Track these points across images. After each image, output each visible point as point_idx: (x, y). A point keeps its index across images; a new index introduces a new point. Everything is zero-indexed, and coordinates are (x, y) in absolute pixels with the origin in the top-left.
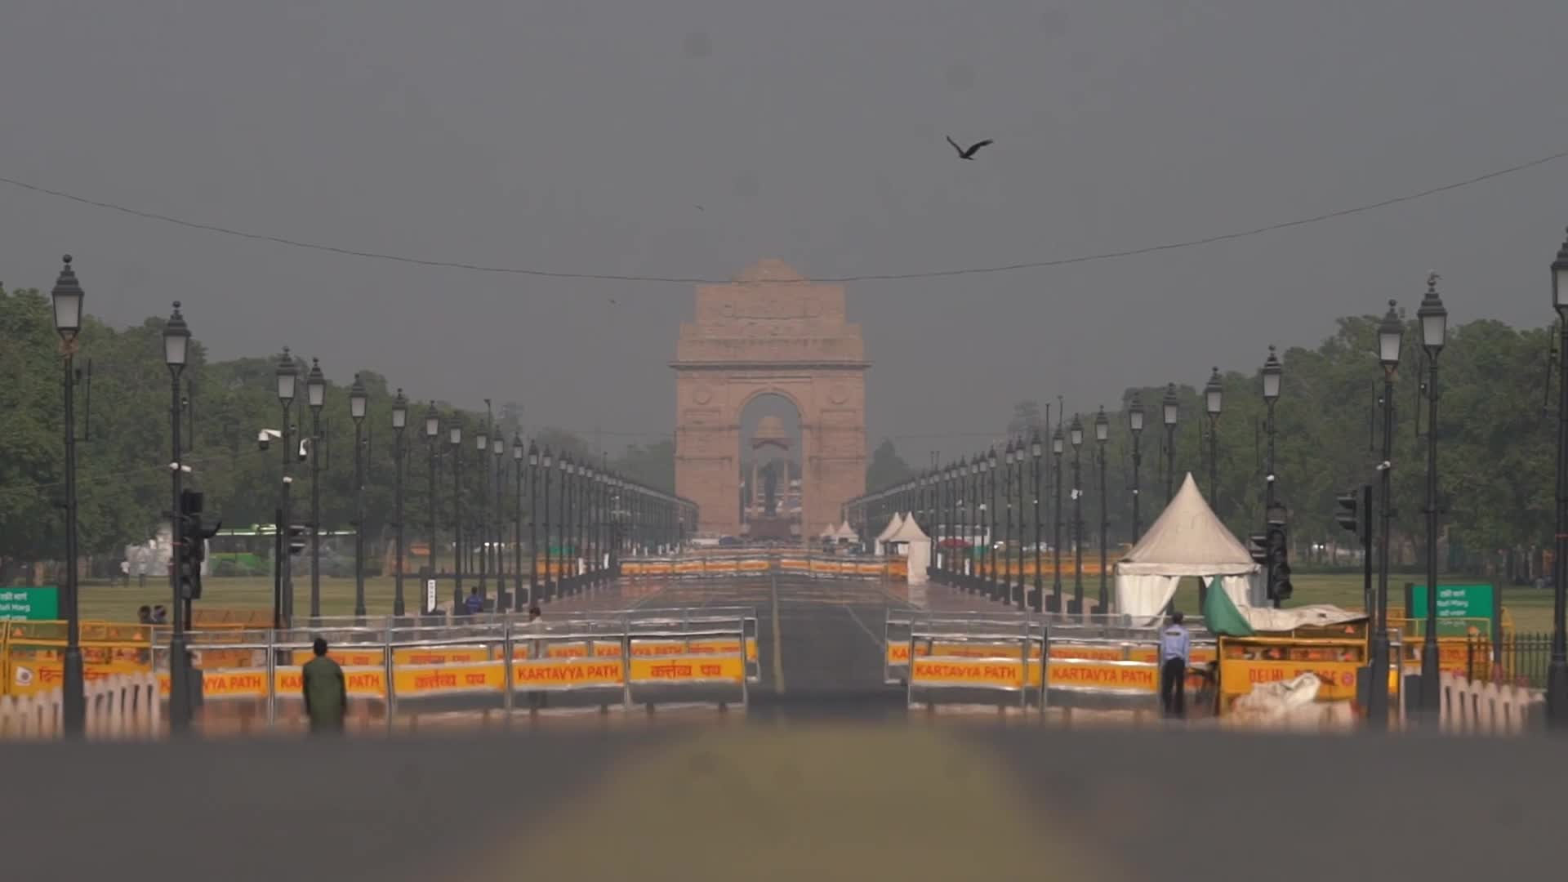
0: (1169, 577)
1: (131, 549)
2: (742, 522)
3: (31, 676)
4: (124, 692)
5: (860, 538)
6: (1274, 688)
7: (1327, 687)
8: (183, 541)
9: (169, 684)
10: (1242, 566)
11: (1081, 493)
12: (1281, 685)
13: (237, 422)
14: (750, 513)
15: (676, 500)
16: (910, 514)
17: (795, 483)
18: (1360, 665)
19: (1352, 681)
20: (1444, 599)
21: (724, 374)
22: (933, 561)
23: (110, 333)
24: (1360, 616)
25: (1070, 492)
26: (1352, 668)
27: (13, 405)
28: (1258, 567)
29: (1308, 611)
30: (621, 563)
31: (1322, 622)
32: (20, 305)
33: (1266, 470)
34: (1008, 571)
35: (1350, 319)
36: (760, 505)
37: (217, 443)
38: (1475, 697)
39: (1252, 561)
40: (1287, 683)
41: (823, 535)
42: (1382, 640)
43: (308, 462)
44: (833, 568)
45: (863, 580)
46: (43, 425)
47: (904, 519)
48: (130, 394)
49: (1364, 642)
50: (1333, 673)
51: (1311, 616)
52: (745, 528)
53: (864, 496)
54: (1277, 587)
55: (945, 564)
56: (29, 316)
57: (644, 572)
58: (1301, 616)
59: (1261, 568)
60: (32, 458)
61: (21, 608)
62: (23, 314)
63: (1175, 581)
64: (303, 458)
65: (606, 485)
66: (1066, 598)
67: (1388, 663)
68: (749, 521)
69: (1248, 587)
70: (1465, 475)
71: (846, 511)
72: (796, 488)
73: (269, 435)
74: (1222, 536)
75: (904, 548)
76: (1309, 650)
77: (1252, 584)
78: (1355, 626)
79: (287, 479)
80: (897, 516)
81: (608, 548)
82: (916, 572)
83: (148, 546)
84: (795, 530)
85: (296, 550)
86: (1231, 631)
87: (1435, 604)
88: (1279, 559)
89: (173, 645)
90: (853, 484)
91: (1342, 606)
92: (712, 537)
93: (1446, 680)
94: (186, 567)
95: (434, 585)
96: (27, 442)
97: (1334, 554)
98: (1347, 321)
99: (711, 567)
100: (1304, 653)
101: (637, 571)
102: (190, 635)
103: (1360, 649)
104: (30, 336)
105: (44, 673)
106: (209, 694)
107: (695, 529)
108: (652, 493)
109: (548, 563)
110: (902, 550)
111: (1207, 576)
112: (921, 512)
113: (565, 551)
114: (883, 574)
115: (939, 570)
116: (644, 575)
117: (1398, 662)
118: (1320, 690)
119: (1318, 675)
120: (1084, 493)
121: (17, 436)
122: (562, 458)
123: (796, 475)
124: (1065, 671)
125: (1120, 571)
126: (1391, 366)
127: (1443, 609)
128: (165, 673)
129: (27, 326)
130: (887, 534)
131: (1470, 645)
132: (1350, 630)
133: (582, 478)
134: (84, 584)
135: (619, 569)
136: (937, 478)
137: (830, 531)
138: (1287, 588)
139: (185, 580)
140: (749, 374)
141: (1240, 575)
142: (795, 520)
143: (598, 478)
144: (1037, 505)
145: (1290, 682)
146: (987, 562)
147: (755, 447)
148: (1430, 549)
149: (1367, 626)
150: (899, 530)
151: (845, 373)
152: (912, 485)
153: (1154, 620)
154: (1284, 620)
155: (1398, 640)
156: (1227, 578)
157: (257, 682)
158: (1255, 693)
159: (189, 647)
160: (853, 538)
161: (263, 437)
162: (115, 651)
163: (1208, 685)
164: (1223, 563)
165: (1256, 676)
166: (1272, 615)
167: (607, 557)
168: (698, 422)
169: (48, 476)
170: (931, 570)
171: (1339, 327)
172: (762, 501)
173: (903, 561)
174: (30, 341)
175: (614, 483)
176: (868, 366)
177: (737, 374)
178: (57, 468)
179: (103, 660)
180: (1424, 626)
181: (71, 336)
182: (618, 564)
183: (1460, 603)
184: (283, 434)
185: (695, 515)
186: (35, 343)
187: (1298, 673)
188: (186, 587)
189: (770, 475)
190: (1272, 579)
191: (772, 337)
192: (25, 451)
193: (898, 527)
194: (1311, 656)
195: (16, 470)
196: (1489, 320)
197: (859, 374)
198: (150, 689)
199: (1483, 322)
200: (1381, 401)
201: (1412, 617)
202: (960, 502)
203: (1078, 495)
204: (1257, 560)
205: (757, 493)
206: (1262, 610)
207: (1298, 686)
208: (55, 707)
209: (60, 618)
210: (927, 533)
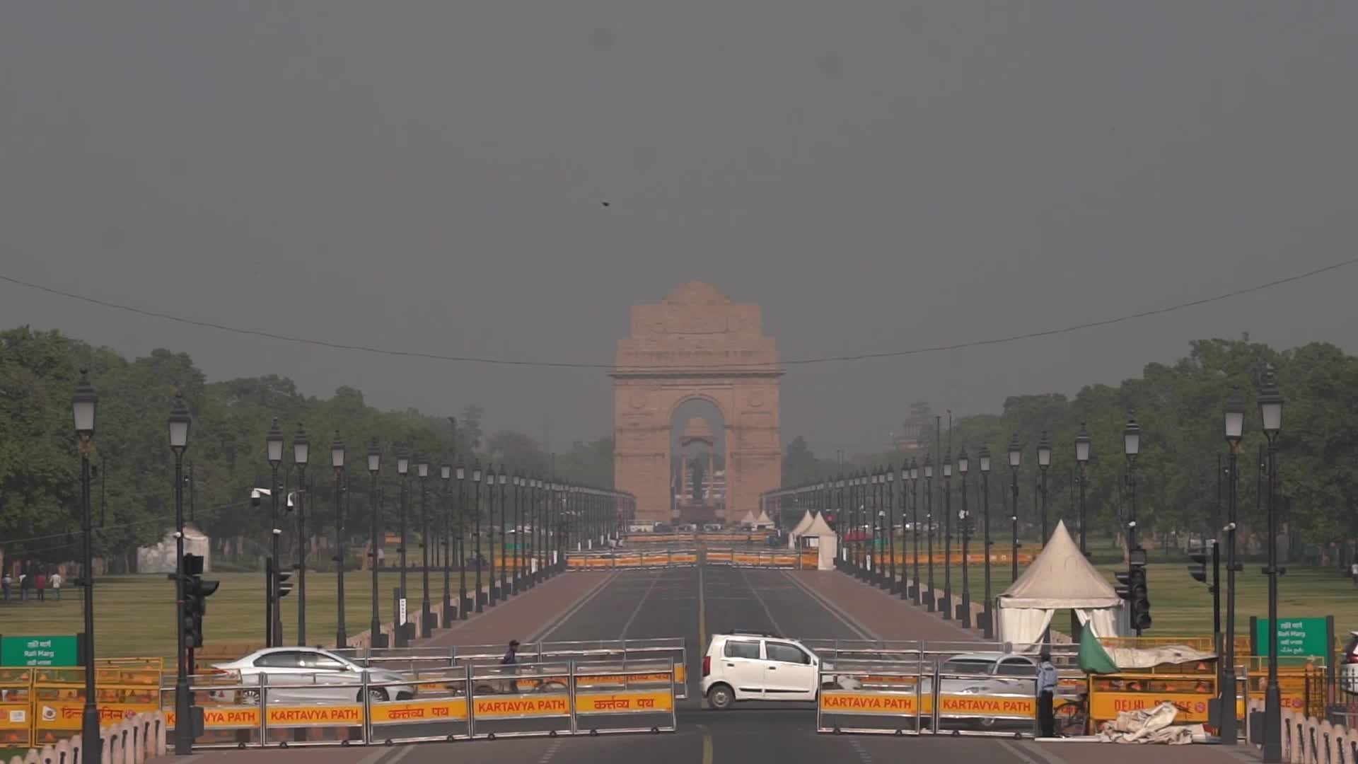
0: (1045, 610)
1: (142, 551)
2: (672, 508)
3: (54, 713)
4: (136, 729)
5: (776, 526)
6: (1136, 715)
7: (1183, 713)
8: (186, 598)
9: (174, 718)
10: (1108, 601)
11: (967, 513)
12: (1142, 713)
13: (233, 438)
14: (680, 500)
15: (615, 495)
16: (819, 514)
17: (719, 474)
18: (1211, 696)
19: (1204, 709)
20: (1284, 630)
21: (655, 382)
22: (839, 554)
23: (124, 363)
24: (1211, 655)
25: (958, 513)
26: (1204, 699)
27: (38, 434)
28: (1122, 601)
29: (1166, 651)
30: (568, 557)
31: (1178, 661)
32: (45, 344)
33: (1126, 517)
34: (904, 560)
35: (1200, 341)
36: (689, 493)
37: (216, 457)
38: (1312, 730)
39: (1117, 596)
40: (1146, 711)
41: (744, 521)
42: (1230, 676)
43: (295, 512)
44: (752, 560)
45: (779, 570)
46: (65, 451)
47: (814, 515)
48: (140, 416)
49: (1215, 677)
50: (1188, 703)
51: (1169, 655)
52: (676, 513)
53: (779, 491)
54: (1138, 619)
55: (849, 556)
56: (52, 354)
57: (588, 566)
58: (1159, 655)
59: (1125, 602)
60: (56, 481)
61: (46, 654)
62: (46, 353)
63: (1050, 613)
64: (290, 509)
65: (554, 491)
66: (956, 600)
67: (1235, 695)
68: (679, 507)
69: (1113, 619)
70: (1301, 483)
71: (764, 500)
72: (722, 478)
73: (262, 494)
74: (1089, 574)
75: (815, 542)
76: (1167, 683)
77: (1117, 615)
78: (1206, 663)
79: (277, 531)
80: (808, 514)
81: (556, 545)
82: (825, 563)
83: (157, 548)
84: (720, 513)
85: (285, 593)
86: (1099, 670)
87: (1276, 633)
88: (1140, 595)
89: (178, 688)
90: (770, 478)
91: (1196, 647)
92: (649, 524)
93: (1286, 713)
94: (189, 620)
95: (405, 603)
96: (52, 468)
97: (1189, 542)
98: (1198, 344)
99: (647, 560)
100: (1163, 687)
101: (581, 565)
102: (193, 678)
103: (1211, 683)
104: (53, 371)
105: (66, 711)
106: (209, 725)
107: (633, 517)
108: (595, 492)
109: (504, 557)
110: (813, 543)
111: (1079, 609)
112: (828, 510)
113: (519, 547)
114: (796, 565)
115: (845, 562)
116: (588, 568)
117: (1244, 693)
118: (1177, 716)
119: (1175, 705)
120: (970, 513)
121: (42, 462)
122: (516, 475)
123: (720, 467)
124: (955, 702)
125: (1002, 605)
126: (1235, 441)
127: (1284, 638)
128: (170, 710)
129: (51, 362)
130: (800, 530)
131: (1307, 678)
132: (1202, 667)
133: (533, 488)
134: (100, 581)
135: (566, 563)
136: (842, 484)
137: (749, 518)
138: (1147, 620)
139: (188, 632)
140: (679, 381)
141: (1106, 608)
142: (720, 505)
143: (547, 488)
144: (930, 518)
145: (1151, 711)
146: (887, 553)
147: (684, 445)
148: (1271, 546)
149: (1216, 663)
150: (810, 526)
151: (762, 380)
152: (821, 486)
153: (1032, 647)
154: (1145, 659)
155: (1243, 675)
156: (1095, 611)
157: (251, 716)
158: (1120, 720)
159: (191, 688)
160: (770, 525)
161: (255, 495)
162: (128, 693)
163: (1079, 713)
164: (1092, 598)
165: (1120, 706)
166: (1134, 655)
167: (555, 553)
168: (635, 424)
169: (69, 494)
170: (837, 560)
171: (1192, 348)
172: (690, 489)
173: (815, 553)
174: (52, 375)
175: (562, 489)
176: (782, 374)
177: (669, 382)
178: (77, 488)
179: (117, 700)
180: (1267, 662)
181: (88, 437)
182: (565, 558)
183: (1298, 634)
184: (272, 493)
185: (632, 504)
186: (58, 377)
187: (1157, 703)
188: (189, 638)
189: (698, 469)
190: (1134, 613)
191: (697, 350)
192: (50, 475)
193: (810, 523)
194: (1169, 689)
195: (42, 489)
196: (1321, 343)
197: (775, 381)
198: (158, 722)
199: (1316, 345)
200: (1227, 471)
201: (1256, 655)
202: (862, 507)
203: (965, 514)
204: (1121, 596)
205: (687, 484)
206: (1126, 650)
207: (1157, 714)
208: (76, 750)
209: (79, 665)
210: (833, 529)
